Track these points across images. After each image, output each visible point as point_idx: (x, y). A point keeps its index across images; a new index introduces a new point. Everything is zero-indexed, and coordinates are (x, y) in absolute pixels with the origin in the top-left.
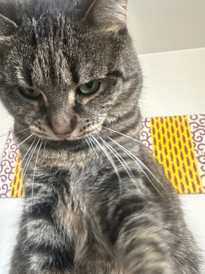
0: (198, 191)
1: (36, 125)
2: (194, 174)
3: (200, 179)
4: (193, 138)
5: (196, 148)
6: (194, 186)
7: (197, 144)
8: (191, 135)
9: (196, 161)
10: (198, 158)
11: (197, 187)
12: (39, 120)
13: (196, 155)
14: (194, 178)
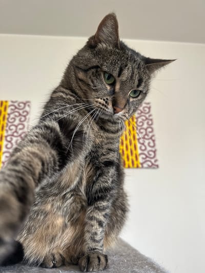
0: (135, 166)
1: (104, 100)
2: (134, 152)
3: (138, 157)
4: (136, 123)
5: (138, 132)
6: (133, 162)
7: (139, 128)
8: (135, 120)
9: (137, 141)
10: (139, 139)
11: (135, 163)
12: (108, 98)
13: (137, 137)
14: (134, 155)
